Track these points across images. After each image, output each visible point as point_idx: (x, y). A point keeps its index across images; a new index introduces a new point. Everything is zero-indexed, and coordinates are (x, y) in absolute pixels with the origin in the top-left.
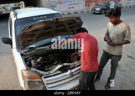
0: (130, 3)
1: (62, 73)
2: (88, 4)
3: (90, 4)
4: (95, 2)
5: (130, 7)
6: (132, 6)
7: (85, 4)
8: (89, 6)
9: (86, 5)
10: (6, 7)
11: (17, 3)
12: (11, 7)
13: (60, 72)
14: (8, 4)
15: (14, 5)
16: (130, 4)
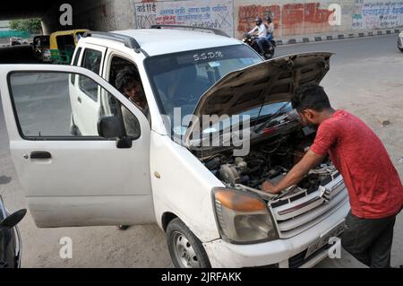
0: (358, 24)
1: (309, 193)
2: (245, 25)
3: (253, 25)
5: (361, 35)
6: (366, 34)
7: (237, 25)
9: (241, 29)
13: (302, 191)
16: (359, 27)
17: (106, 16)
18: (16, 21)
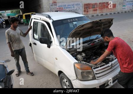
0: (124, 8)
1: (106, 64)
3: (89, 10)
4: (93, 8)
5: (126, 12)
7: (83, 10)
8: (87, 12)
9: (85, 11)
10: (2, 14)
11: (14, 10)
12: (8, 13)
13: (104, 64)
14: (4, 11)
15: (10, 12)
16: (125, 10)
17: (40, 8)
18: (12, 10)
